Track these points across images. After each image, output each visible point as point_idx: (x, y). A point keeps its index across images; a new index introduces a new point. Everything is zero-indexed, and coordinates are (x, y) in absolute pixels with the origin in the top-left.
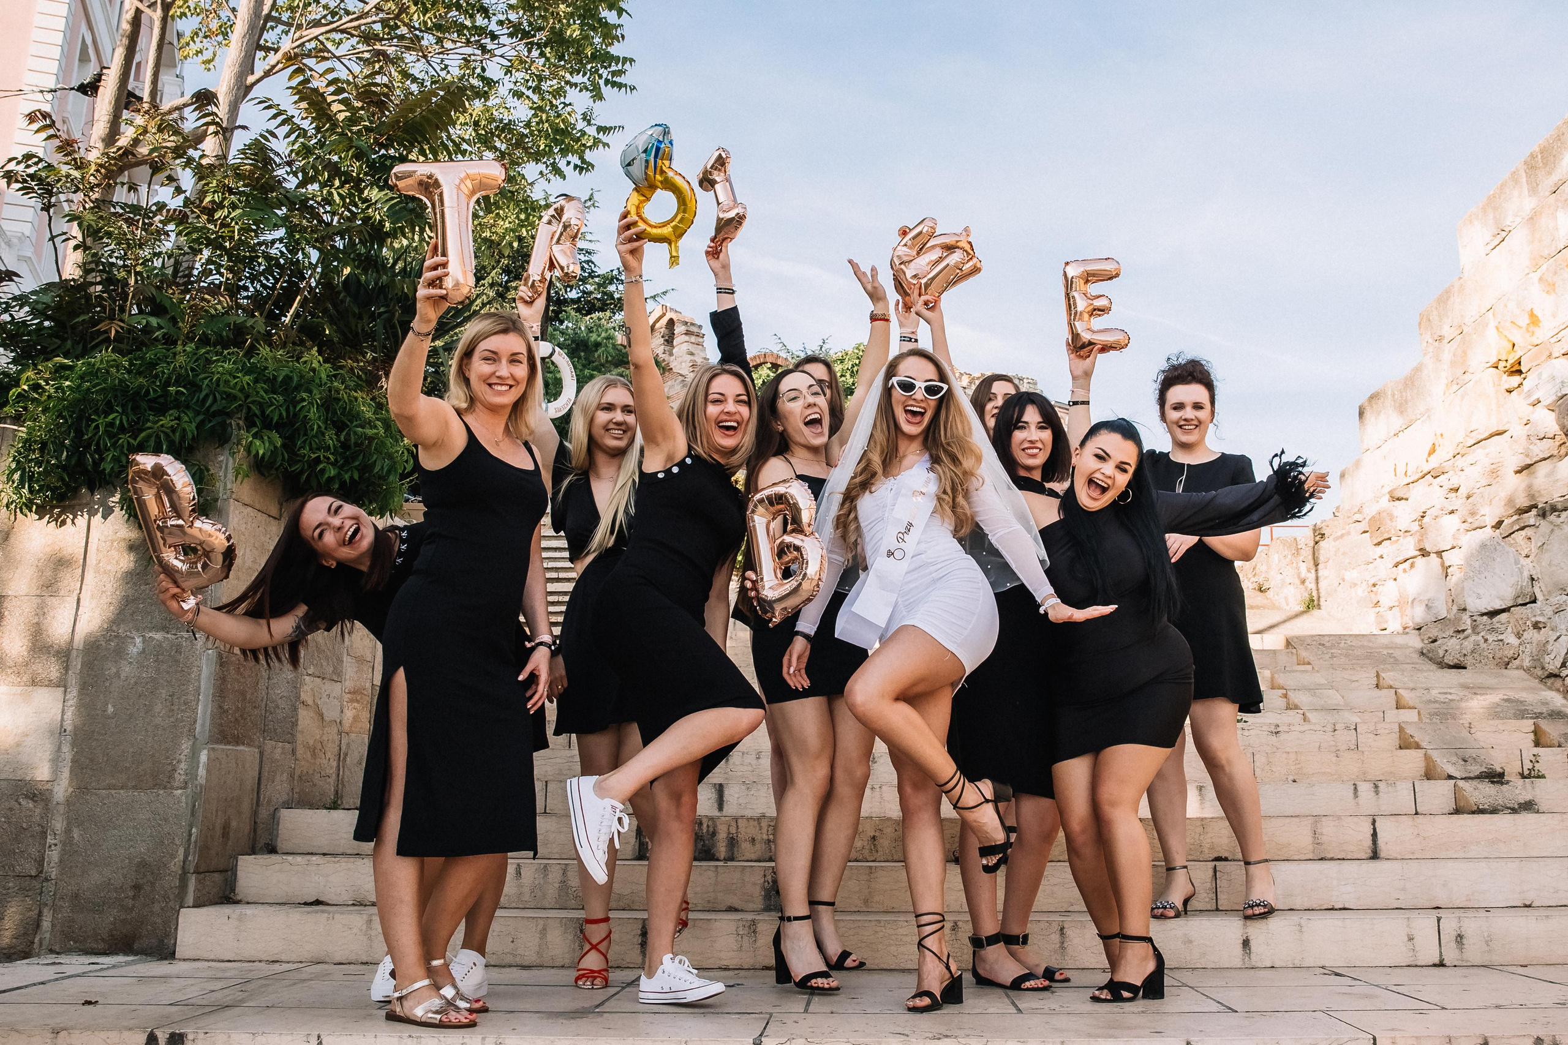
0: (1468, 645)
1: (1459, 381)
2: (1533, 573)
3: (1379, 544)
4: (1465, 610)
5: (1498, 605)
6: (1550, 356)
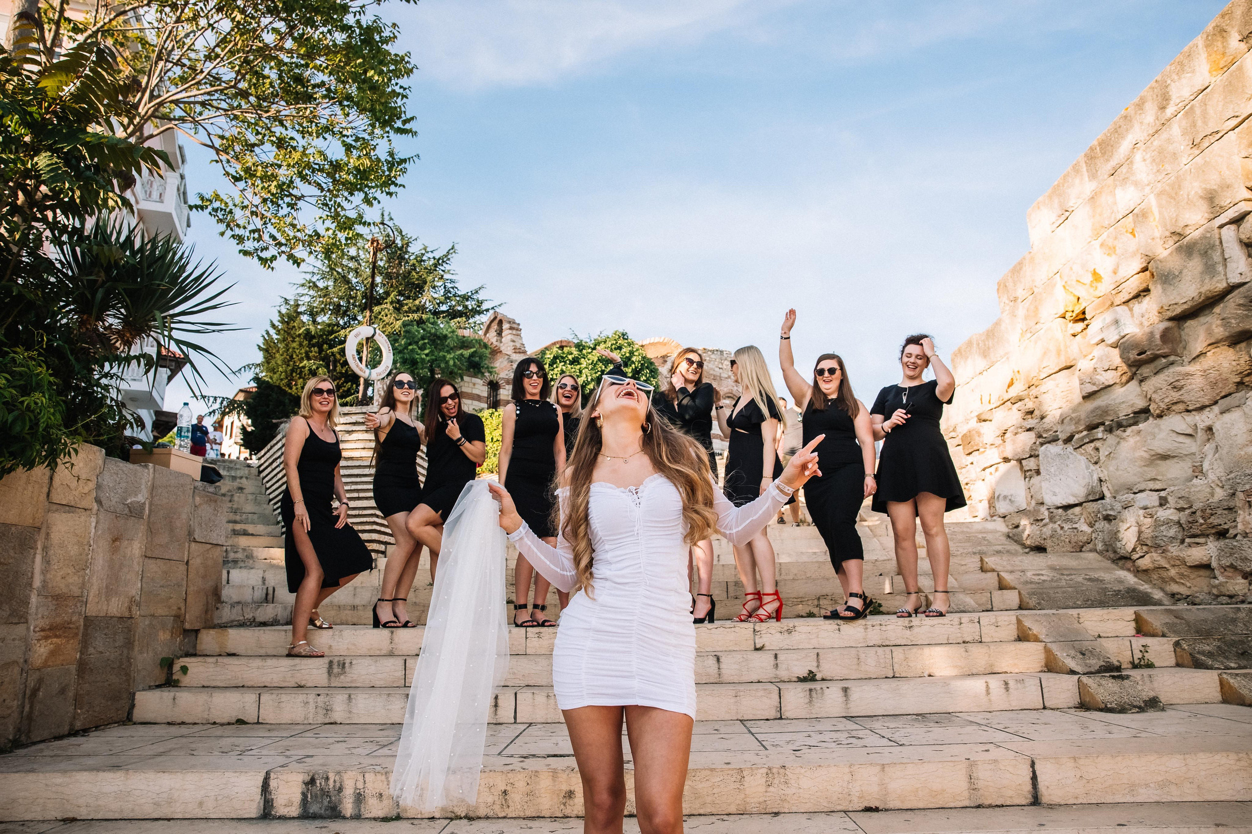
0: (1047, 531)
1: (1031, 330)
2: (1101, 475)
3: (970, 454)
4: (1042, 503)
5: (1072, 501)
6: (1112, 304)
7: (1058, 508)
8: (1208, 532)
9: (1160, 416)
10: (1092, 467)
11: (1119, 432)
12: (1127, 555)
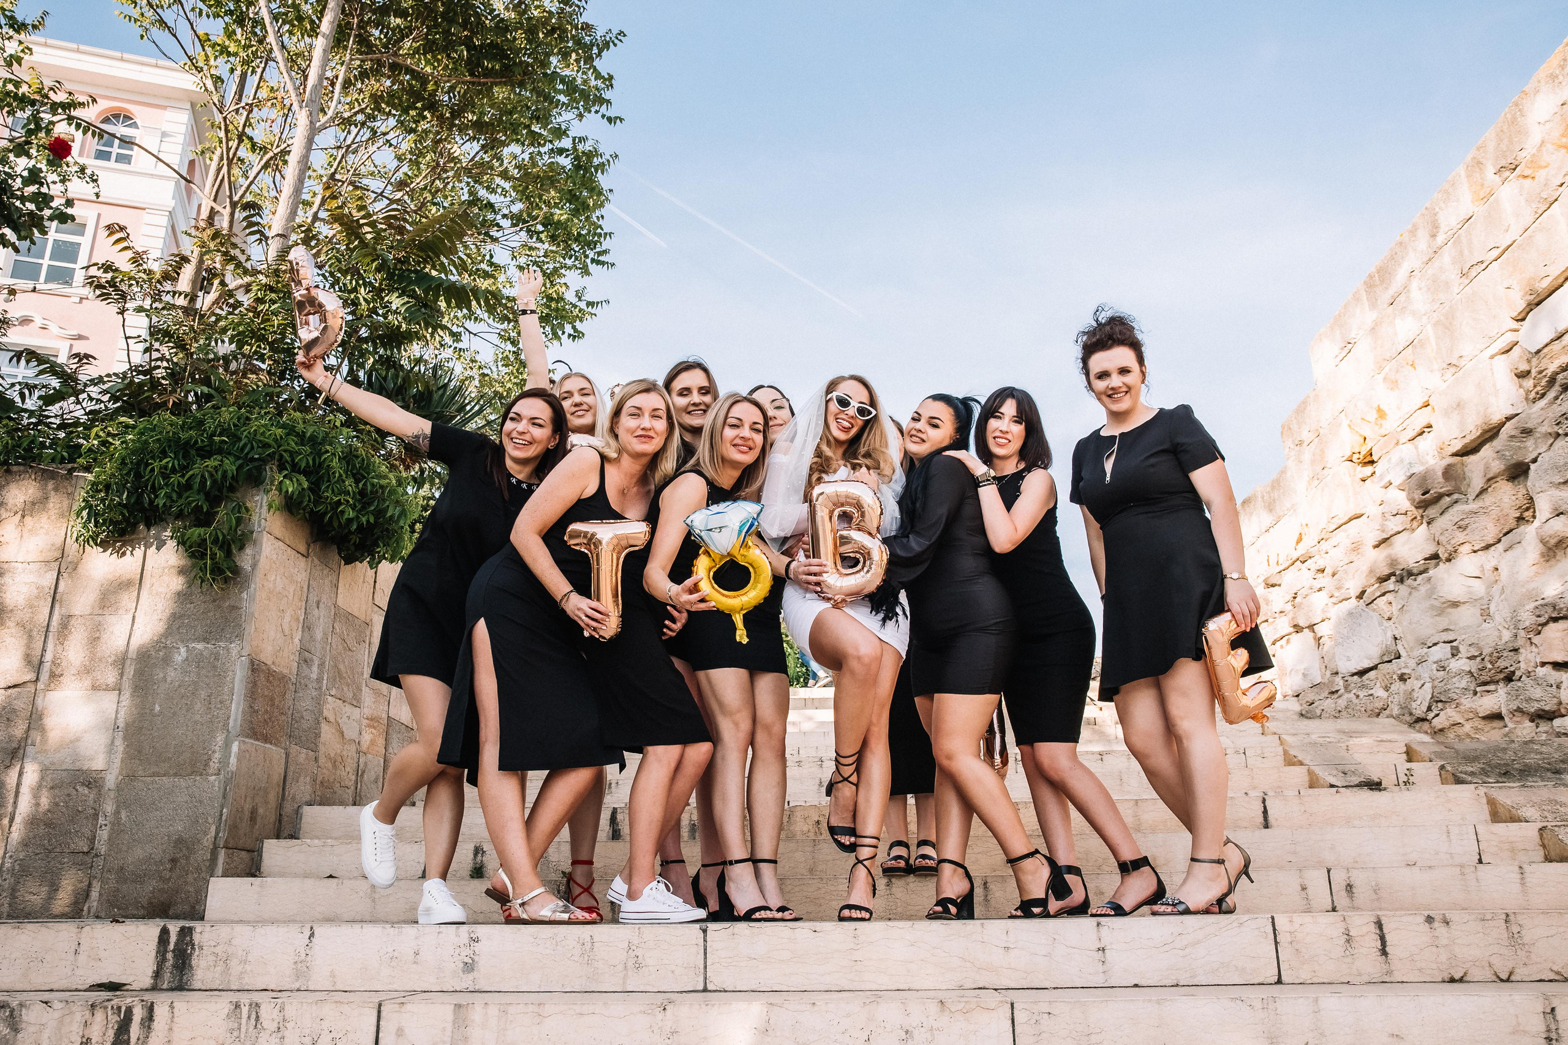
0: (1342, 702)
1: (1318, 477)
2: (1396, 632)
4: (1337, 673)
5: (1367, 664)
6: (1397, 443)
7: (1353, 675)
8: (1497, 678)
9: (1449, 560)
10: (1386, 624)
11: (1410, 581)
12: (1423, 716)
